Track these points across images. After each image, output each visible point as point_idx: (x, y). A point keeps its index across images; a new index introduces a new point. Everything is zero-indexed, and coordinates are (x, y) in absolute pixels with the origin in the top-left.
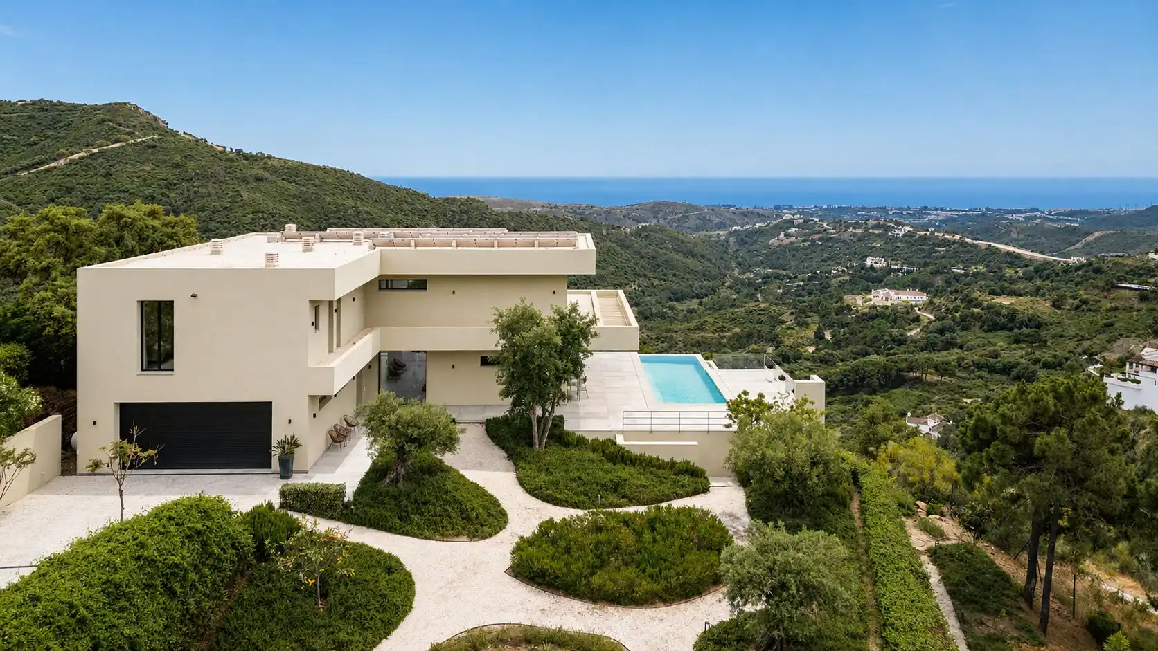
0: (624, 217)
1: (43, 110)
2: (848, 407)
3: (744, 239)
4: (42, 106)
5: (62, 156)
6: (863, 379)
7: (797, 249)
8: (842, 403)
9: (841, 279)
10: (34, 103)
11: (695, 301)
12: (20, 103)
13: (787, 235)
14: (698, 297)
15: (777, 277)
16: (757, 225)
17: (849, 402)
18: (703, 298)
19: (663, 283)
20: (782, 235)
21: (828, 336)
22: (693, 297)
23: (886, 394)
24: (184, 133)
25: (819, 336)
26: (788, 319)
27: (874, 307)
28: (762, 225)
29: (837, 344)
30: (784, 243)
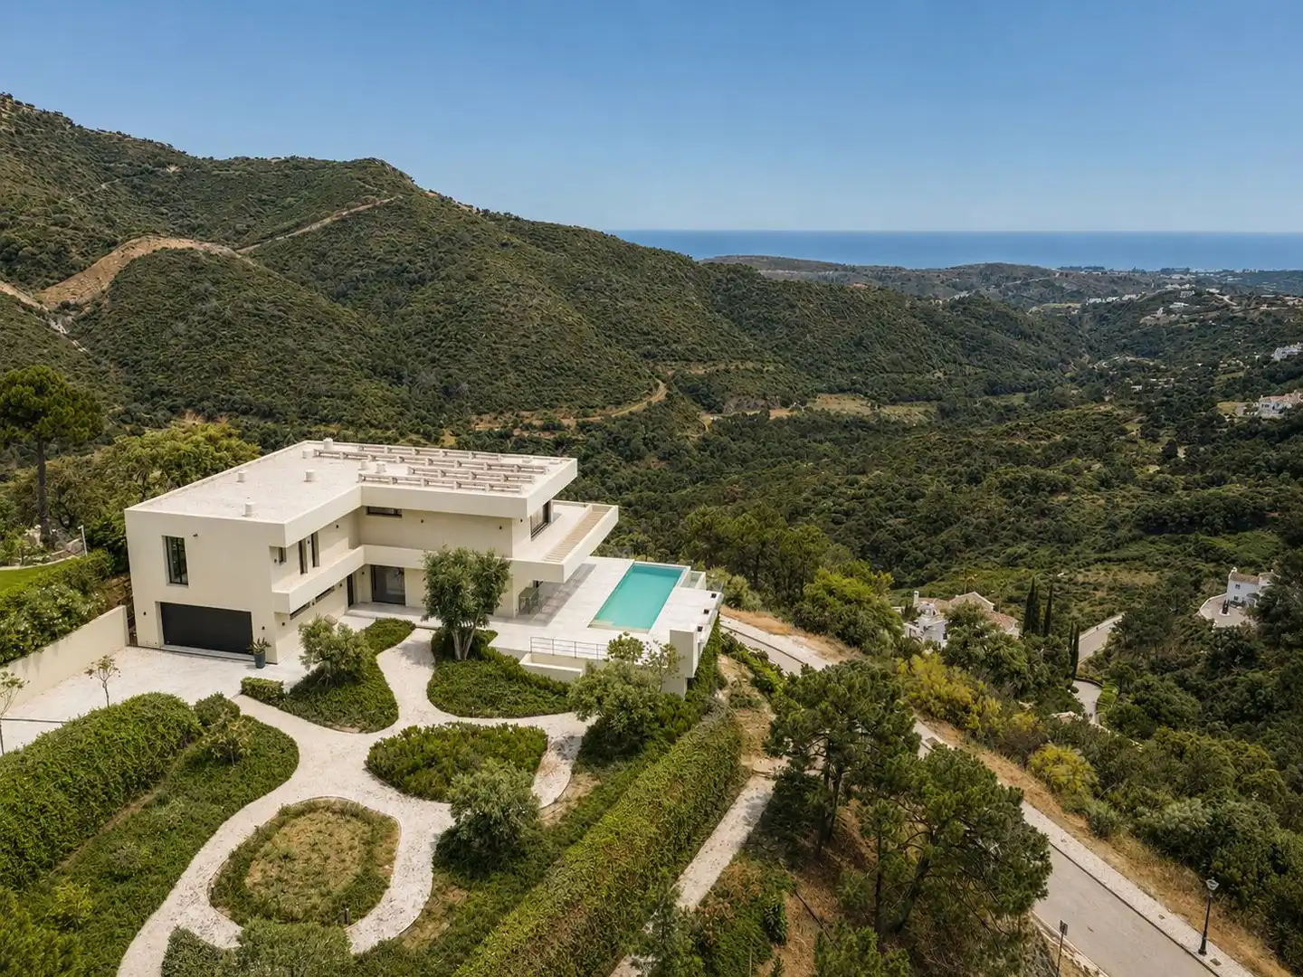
0: (942, 283)
1: (297, 168)
2: (1176, 548)
3: (1102, 315)
4: (294, 164)
5: (315, 220)
6: (1202, 516)
7: (1179, 332)
8: (1169, 541)
9: (1234, 375)
10: (287, 161)
11: (1022, 395)
12: (274, 161)
13: (1168, 312)
14: (1024, 390)
15: (1142, 368)
16: (1126, 298)
17: (1178, 542)
18: (1030, 392)
19: (979, 370)
20: (1160, 312)
21: (1181, 453)
22: (1019, 391)
23: (1232, 537)
24: (431, 191)
25: (1169, 454)
26: (1134, 429)
27: (1257, 420)
28: (1134, 296)
29: (1191, 466)
30: (1161, 323)
